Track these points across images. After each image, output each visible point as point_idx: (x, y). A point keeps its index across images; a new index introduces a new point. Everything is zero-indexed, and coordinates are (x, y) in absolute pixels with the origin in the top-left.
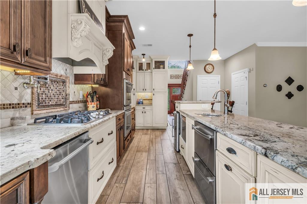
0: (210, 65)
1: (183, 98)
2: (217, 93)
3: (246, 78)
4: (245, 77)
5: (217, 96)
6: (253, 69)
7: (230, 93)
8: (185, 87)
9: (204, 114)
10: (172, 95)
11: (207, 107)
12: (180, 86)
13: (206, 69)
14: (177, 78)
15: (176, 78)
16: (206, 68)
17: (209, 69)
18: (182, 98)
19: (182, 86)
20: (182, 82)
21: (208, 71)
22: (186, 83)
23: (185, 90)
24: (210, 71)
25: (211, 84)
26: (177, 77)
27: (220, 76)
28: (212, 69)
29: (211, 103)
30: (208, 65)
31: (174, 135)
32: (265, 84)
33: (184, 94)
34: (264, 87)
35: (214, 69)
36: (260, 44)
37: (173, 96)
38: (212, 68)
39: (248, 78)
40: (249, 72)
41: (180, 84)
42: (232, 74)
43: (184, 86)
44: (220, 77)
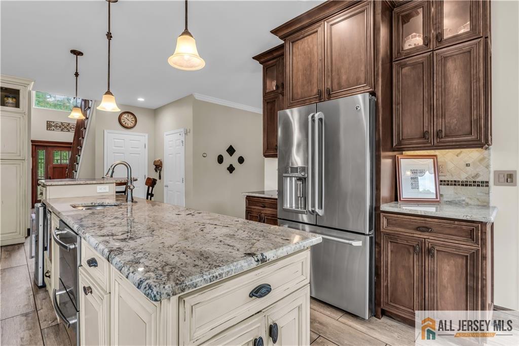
0: (130, 115)
1: (76, 171)
2: (113, 167)
3: (182, 142)
4: (180, 141)
5: (113, 172)
6: (190, 130)
7: (162, 164)
8: (81, 149)
9: (92, 203)
10: (50, 166)
11: (108, 191)
12: (71, 147)
13: (122, 121)
14: (65, 130)
15: (62, 130)
16: (122, 118)
17: (126, 121)
18: (73, 171)
19: (75, 147)
20: (74, 140)
21: (126, 125)
22: (82, 142)
23: (79, 156)
24: (129, 125)
25: (132, 148)
26: (64, 127)
27: (147, 135)
28: (134, 122)
29: (115, 184)
30: (127, 114)
31: (33, 254)
32: (204, 154)
33: (78, 164)
34: (204, 157)
35: (136, 121)
36: (198, 97)
37: (54, 168)
38: (134, 119)
39: (184, 143)
40: (186, 134)
41: (71, 143)
42: (165, 133)
43: (78, 149)
44: (147, 137)
